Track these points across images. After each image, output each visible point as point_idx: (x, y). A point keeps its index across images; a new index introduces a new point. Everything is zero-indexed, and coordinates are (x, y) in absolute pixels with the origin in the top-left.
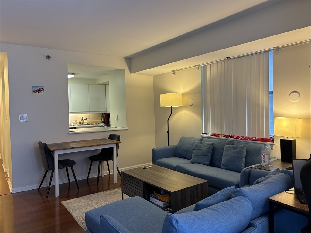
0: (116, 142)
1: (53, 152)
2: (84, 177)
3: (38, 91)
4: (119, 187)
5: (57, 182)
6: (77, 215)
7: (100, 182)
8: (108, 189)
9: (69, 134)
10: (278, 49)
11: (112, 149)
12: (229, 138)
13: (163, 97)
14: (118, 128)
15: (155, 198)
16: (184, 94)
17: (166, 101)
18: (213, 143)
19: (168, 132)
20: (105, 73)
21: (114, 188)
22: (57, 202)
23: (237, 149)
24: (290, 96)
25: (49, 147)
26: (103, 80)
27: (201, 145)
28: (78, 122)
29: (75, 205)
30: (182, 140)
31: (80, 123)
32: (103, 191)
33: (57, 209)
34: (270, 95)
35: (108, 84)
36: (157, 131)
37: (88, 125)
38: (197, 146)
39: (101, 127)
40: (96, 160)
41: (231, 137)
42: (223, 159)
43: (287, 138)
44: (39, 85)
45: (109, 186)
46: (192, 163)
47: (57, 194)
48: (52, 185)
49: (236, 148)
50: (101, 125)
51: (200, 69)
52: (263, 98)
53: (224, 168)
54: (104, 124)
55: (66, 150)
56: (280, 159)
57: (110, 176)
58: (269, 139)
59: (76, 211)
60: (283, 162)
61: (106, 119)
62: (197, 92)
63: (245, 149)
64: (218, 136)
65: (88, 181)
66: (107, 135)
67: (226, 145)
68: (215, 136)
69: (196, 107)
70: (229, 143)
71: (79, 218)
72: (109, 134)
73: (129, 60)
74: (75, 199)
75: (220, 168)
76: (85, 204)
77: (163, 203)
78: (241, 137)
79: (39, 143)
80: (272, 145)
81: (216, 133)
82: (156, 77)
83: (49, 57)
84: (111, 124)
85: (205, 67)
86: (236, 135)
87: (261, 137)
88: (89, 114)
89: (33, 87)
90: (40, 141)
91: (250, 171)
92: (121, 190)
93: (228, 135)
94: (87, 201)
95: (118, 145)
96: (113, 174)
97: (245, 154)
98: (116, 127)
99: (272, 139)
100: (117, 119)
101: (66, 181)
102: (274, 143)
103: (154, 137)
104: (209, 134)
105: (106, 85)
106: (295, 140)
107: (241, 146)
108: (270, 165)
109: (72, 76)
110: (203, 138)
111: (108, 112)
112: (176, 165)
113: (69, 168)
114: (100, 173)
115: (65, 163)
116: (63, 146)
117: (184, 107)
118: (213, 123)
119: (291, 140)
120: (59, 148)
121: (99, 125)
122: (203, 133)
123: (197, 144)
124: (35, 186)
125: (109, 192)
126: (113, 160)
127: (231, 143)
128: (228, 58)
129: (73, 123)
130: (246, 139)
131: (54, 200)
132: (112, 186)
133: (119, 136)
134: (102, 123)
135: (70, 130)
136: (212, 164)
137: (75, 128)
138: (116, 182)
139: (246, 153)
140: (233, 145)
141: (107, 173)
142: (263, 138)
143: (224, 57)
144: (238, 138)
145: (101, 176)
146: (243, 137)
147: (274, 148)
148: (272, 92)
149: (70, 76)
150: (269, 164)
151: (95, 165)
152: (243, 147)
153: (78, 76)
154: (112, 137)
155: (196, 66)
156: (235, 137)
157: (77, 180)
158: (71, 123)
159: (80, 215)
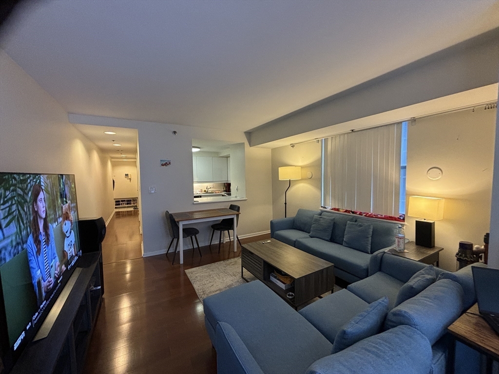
0: (236, 212)
1: (178, 222)
2: (207, 244)
3: (166, 164)
4: (238, 256)
5: (181, 248)
6: (199, 288)
7: (221, 249)
8: (228, 258)
9: (193, 204)
10: (415, 120)
11: (232, 219)
12: (351, 214)
13: (281, 170)
14: (238, 198)
15: (275, 277)
16: (302, 167)
17: (284, 174)
18: (334, 219)
19: (286, 204)
20: (227, 147)
21: (234, 257)
22: (182, 269)
23: (362, 228)
24: (429, 173)
25: (175, 217)
26: (225, 153)
27: (321, 219)
28: (203, 190)
29: (197, 275)
30: (300, 212)
31: (205, 191)
32: (224, 260)
33: (182, 278)
34: (402, 171)
35: (229, 157)
36: (275, 201)
37: (212, 194)
38: (316, 220)
39: (223, 196)
40: (218, 229)
41: (353, 213)
42: (345, 236)
43: (425, 219)
44: (166, 158)
45: (229, 254)
46: (312, 237)
47: (182, 262)
48: (177, 250)
49: (360, 226)
50: (223, 193)
51: (320, 142)
52: (393, 174)
53: (347, 245)
54: (225, 192)
55: (190, 221)
56: (415, 241)
57: (231, 243)
58: (398, 218)
59: (198, 282)
60: (418, 246)
61: (227, 188)
62: (317, 165)
63: (372, 227)
64: (339, 211)
65: (210, 247)
66: (228, 206)
67: (348, 222)
68: (335, 210)
69: (315, 180)
70: (351, 220)
71: (200, 291)
72: (230, 204)
73: (249, 134)
74: (197, 268)
75: (342, 244)
76: (206, 274)
77: (284, 285)
78: (364, 213)
79: (166, 213)
80: (403, 225)
81: (337, 207)
82: (274, 150)
83: (175, 132)
84: (231, 193)
85: (326, 140)
86: (359, 211)
87: (389, 215)
88: (213, 184)
89: (161, 161)
90: (167, 211)
91: (382, 257)
92: (240, 259)
93: (350, 210)
94: (208, 270)
95: (238, 215)
96: (234, 241)
97: (371, 233)
98: (236, 197)
99: (402, 218)
100: (237, 189)
101: (191, 247)
102: (405, 223)
103: (271, 207)
104: (329, 209)
105: (227, 157)
106: (434, 223)
107: (366, 224)
108: (406, 251)
109: (198, 150)
110: (322, 212)
111: (229, 182)
112: (294, 240)
113: (193, 237)
114: (222, 239)
115: (190, 232)
116: (188, 216)
117: (302, 180)
118: (334, 197)
119: (431, 223)
120: (183, 219)
121: (221, 193)
122: (322, 207)
123: (316, 218)
124: (164, 251)
125: (230, 261)
126: (233, 229)
127: (354, 220)
128: (352, 130)
129: (199, 191)
130: (371, 216)
131: (180, 267)
132: (232, 255)
133: (239, 207)
134: (224, 191)
135: (195, 199)
136: (333, 240)
137: (200, 197)
138: (236, 250)
139: (373, 232)
140: (356, 221)
141: (228, 240)
142: (391, 216)
143: (349, 130)
144: (360, 214)
145: (223, 243)
146: (368, 214)
147: (404, 228)
148: (405, 168)
149: (194, 150)
150: (404, 249)
151: (217, 233)
152: (370, 226)
153: (202, 150)
154: (233, 207)
155: (316, 139)
156: (358, 213)
157: (200, 246)
158: (196, 192)
159: (201, 287)
